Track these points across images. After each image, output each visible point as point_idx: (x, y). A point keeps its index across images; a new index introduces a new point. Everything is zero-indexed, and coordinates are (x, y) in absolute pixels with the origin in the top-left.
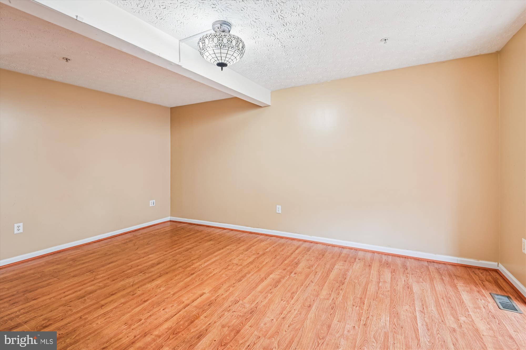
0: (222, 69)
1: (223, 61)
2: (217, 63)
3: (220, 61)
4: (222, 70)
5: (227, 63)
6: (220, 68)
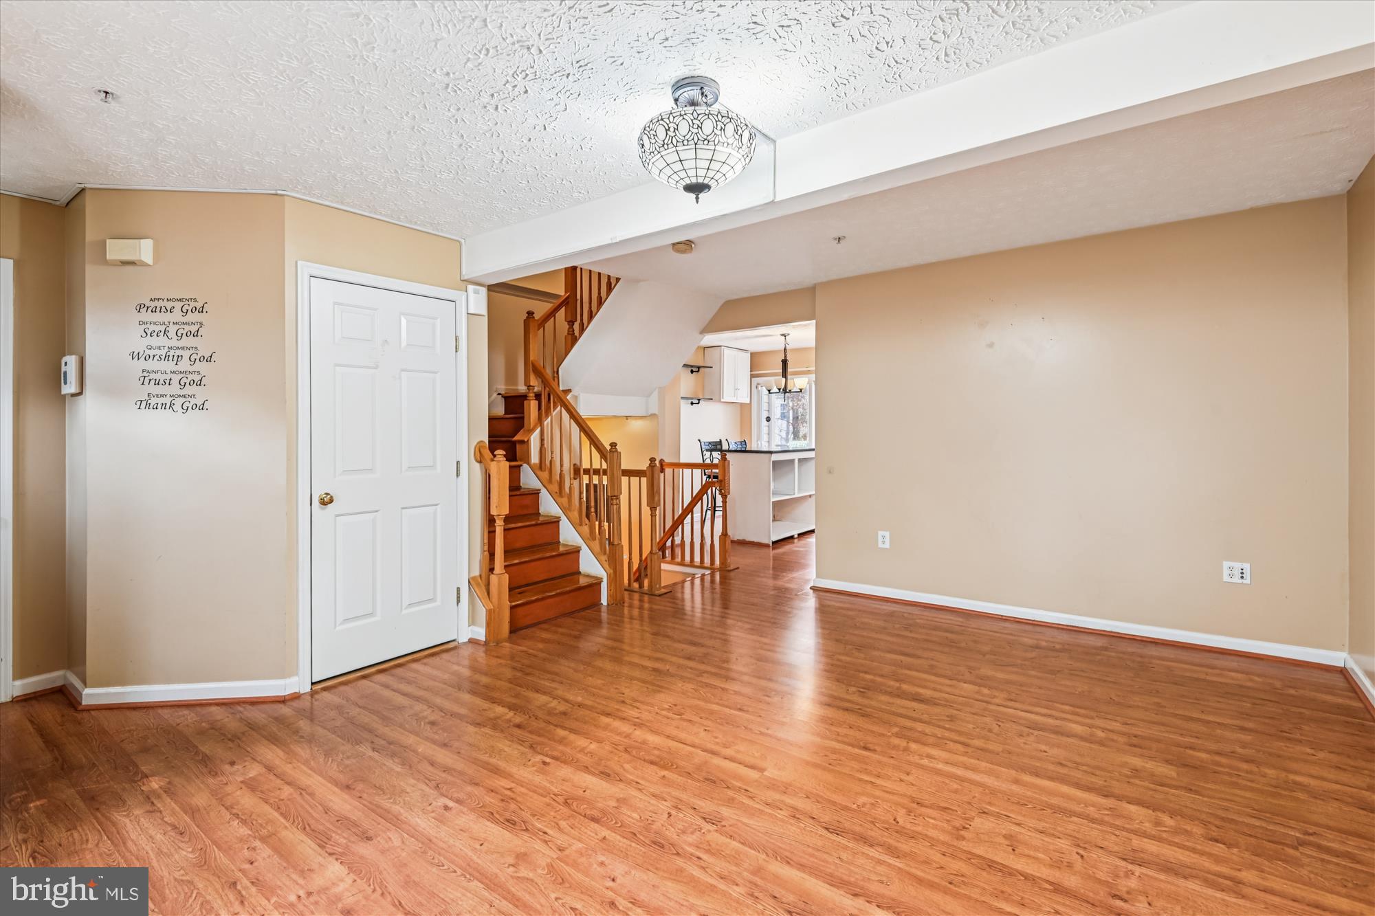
0: (697, 199)
1: (700, 180)
2: (685, 184)
3: (694, 180)
4: (697, 202)
5: (709, 184)
6: (693, 196)
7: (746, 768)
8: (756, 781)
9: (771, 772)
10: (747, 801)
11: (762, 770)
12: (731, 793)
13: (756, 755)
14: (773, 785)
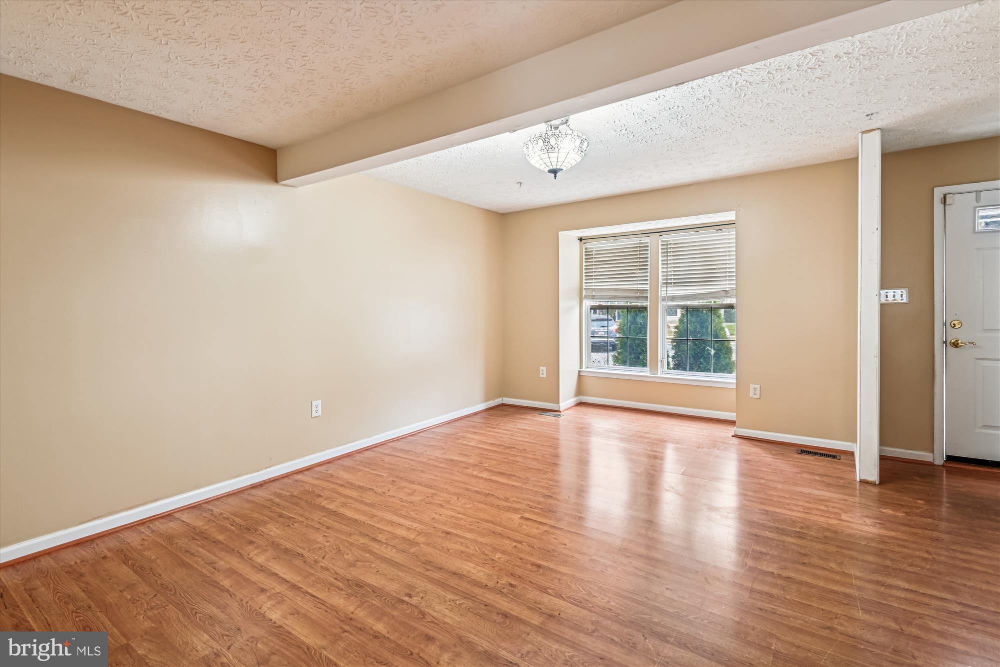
7: (532, 518)
8: (526, 512)
9: (516, 517)
10: (531, 504)
11: (522, 518)
12: (540, 506)
13: (525, 527)
14: (516, 511)
